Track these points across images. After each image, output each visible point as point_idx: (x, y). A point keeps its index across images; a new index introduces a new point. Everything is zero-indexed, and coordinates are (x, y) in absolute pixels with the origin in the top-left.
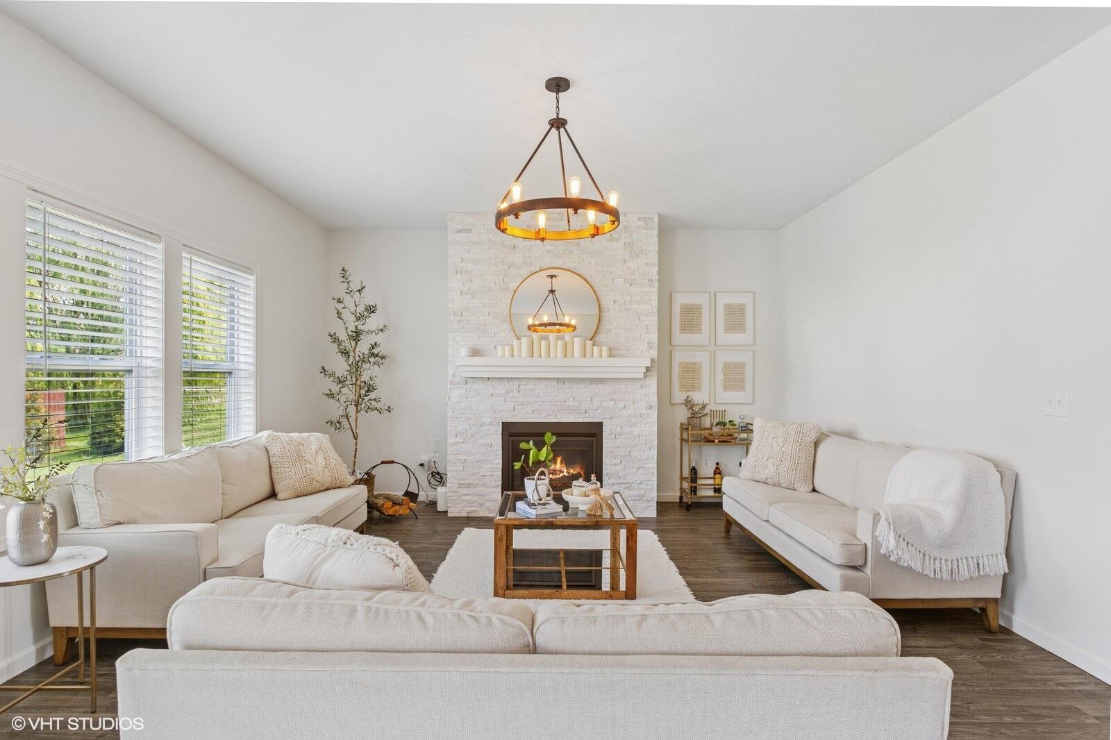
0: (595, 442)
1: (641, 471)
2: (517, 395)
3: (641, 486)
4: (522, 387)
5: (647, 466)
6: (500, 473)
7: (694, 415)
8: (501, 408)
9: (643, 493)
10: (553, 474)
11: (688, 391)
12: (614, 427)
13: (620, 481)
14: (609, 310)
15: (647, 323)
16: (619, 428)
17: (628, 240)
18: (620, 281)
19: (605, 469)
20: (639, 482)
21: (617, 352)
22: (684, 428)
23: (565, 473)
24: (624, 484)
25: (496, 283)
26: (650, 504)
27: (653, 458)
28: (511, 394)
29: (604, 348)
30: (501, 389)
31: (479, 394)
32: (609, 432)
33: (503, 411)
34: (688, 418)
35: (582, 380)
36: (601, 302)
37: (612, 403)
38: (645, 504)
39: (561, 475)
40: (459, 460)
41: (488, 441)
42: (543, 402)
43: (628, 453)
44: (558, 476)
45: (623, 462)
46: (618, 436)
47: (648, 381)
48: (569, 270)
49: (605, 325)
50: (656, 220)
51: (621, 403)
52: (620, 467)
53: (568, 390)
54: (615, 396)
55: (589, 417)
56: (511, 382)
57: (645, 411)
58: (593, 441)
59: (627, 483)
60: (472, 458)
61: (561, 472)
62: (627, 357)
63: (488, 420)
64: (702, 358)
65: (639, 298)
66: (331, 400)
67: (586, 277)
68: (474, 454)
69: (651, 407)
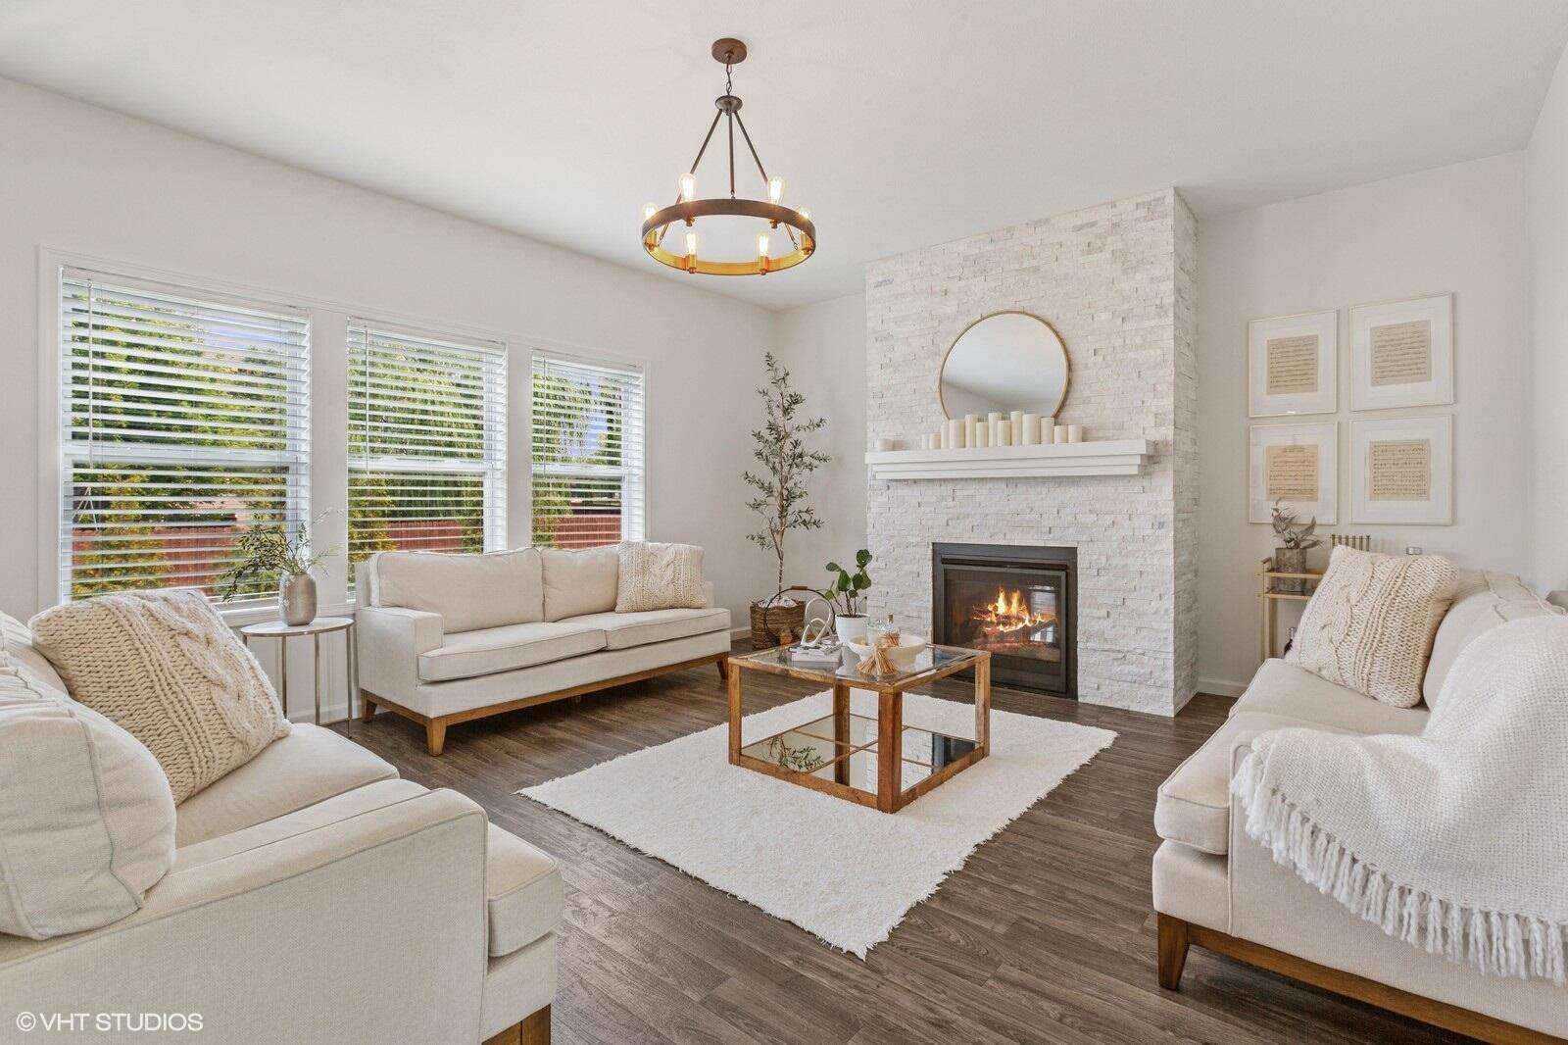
0: (1063, 579)
1: (1145, 632)
2: (951, 504)
3: (1145, 659)
4: (958, 493)
5: (1155, 626)
6: (929, 615)
7: (1295, 544)
8: (930, 523)
9: (1147, 670)
10: (1005, 624)
11: (1280, 499)
12: (1095, 557)
13: (1106, 646)
14: (1086, 367)
15: (1152, 381)
16: (1104, 558)
17: (1119, 246)
18: (1105, 316)
19: (1081, 624)
20: (1140, 651)
21: (1101, 434)
22: (1276, 566)
23: (1027, 623)
24: (1113, 651)
25: (923, 347)
26: (1163, 691)
27: (1166, 611)
28: (943, 503)
29: (1071, 428)
30: (930, 494)
31: (904, 503)
32: (1086, 565)
33: (932, 527)
34: (1277, 549)
35: (1044, 480)
36: (1072, 356)
37: (1093, 517)
38: (1153, 691)
39: (1020, 626)
40: (881, 592)
41: (915, 568)
42: (987, 515)
43: (1120, 602)
44: (1013, 628)
45: (1112, 616)
46: (1102, 572)
47: (1157, 481)
48: (1023, 313)
49: (1080, 391)
50: (1170, 199)
51: (1106, 516)
52: (1107, 623)
53: (1023, 497)
54: (1098, 506)
55: (1054, 539)
56: (944, 485)
57: (1150, 532)
58: (1059, 577)
59: (1119, 651)
60: (896, 590)
61: (1020, 619)
62: (1118, 439)
63: (915, 540)
64: (1318, 437)
65: (1138, 340)
66: (756, 512)
67: (1049, 319)
68: (898, 586)
69: (1161, 525)
